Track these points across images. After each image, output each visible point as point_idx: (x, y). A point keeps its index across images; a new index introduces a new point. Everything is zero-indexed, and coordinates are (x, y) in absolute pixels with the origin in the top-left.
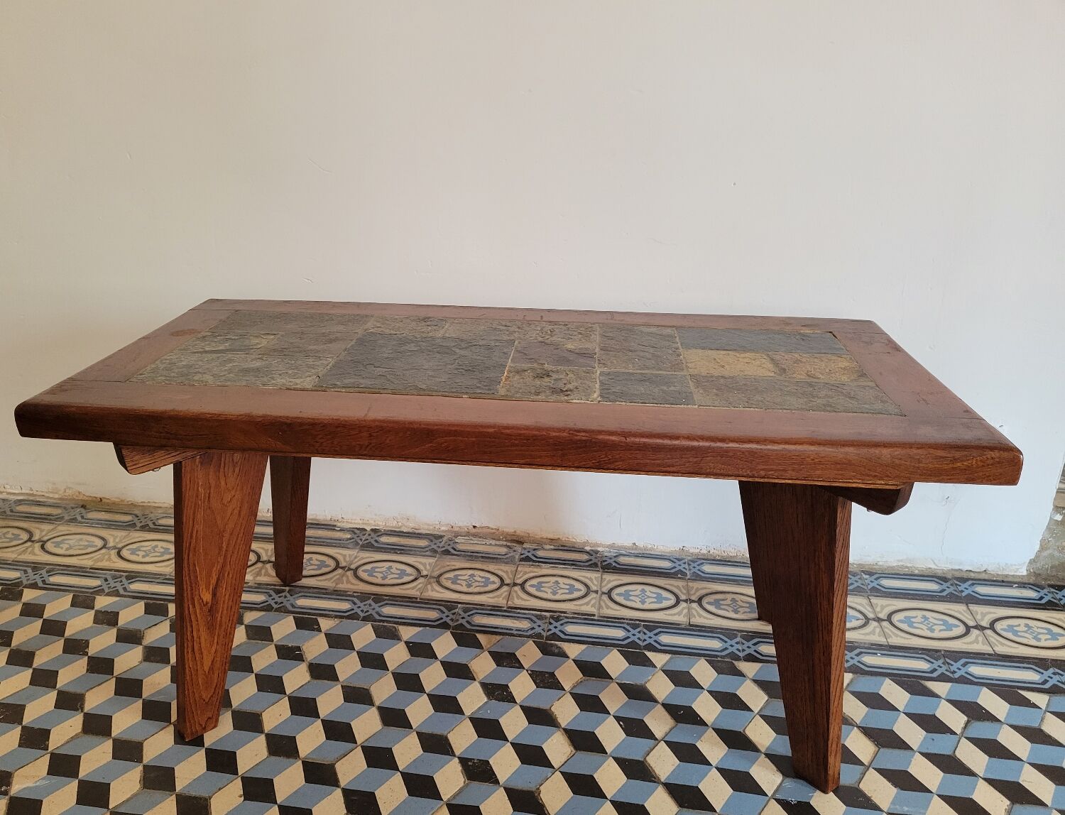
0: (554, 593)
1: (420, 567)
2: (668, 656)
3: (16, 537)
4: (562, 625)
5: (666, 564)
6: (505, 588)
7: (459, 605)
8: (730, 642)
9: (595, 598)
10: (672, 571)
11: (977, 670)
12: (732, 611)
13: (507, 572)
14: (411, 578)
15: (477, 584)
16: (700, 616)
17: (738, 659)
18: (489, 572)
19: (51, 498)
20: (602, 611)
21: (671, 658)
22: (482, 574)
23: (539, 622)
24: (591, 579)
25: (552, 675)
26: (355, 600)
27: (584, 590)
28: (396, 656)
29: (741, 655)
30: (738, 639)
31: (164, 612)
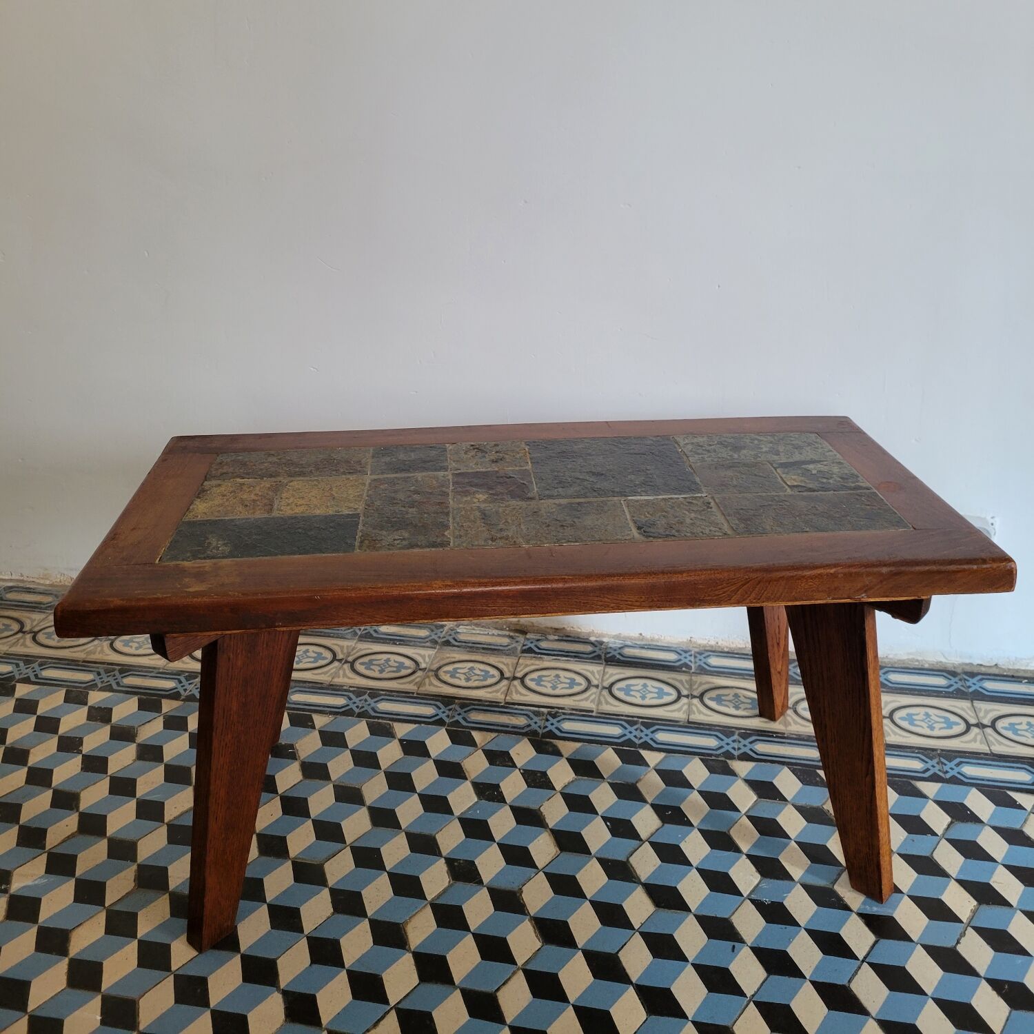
0: (554, 688)
1: (419, 659)
2: (662, 755)
3: (7, 627)
4: (559, 721)
5: (671, 657)
6: (505, 682)
7: (456, 701)
8: (727, 740)
9: (595, 693)
10: (677, 664)
11: (970, 770)
12: (733, 707)
13: (507, 665)
14: (410, 671)
15: (476, 677)
16: (700, 712)
17: (732, 757)
18: (489, 665)
19: (42, 585)
20: (600, 708)
21: (665, 757)
22: (482, 667)
23: (536, 719)
24: (592, 673)
25: (544, 774)
26: (351, 695)
27: (584, 684)
28: (390, 754)
29: (736, 753)
30: (736, 737)
31: (157, 708)
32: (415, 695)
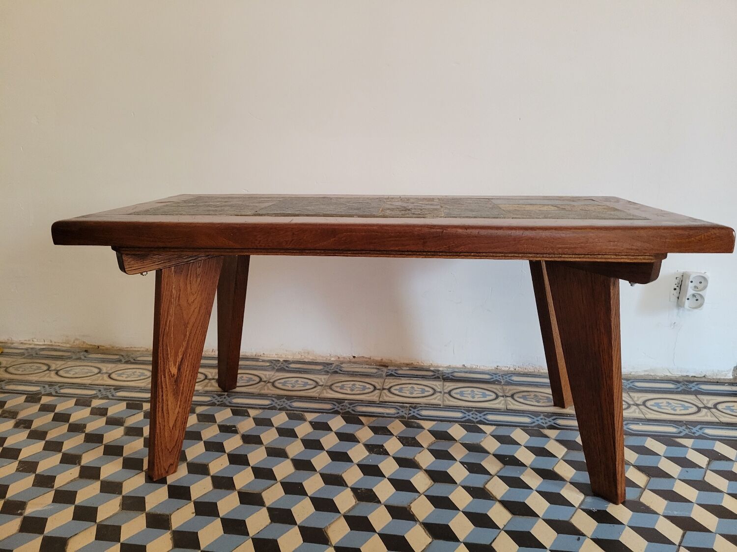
0: (412, 393)
1: (318, 380)
2: (494, 427)
3: (39, 368)
4: (418, 411)
5: (486, 377)
6: (377, 391)
7: (346, 401)
8: (536, 419)
9: (440, 396)
10: (492, 380)
12: (536, 401)
13: (378, 383)
14: (312, 386)
15: (358, 389)
16: (514, 405)
17: (542, 427)
18: (366, 383)
20: (445, 403)
21: (496, 428)
22: (361, 384)
23: (402, 410)
24: (436, 385)
25: (414, 439)
26: (274, 399)
27: (431, 391)
28: (303, 429)
29: (545, 425)
30: (542, 417)
31: (139, 407)
32: (317, 398)
